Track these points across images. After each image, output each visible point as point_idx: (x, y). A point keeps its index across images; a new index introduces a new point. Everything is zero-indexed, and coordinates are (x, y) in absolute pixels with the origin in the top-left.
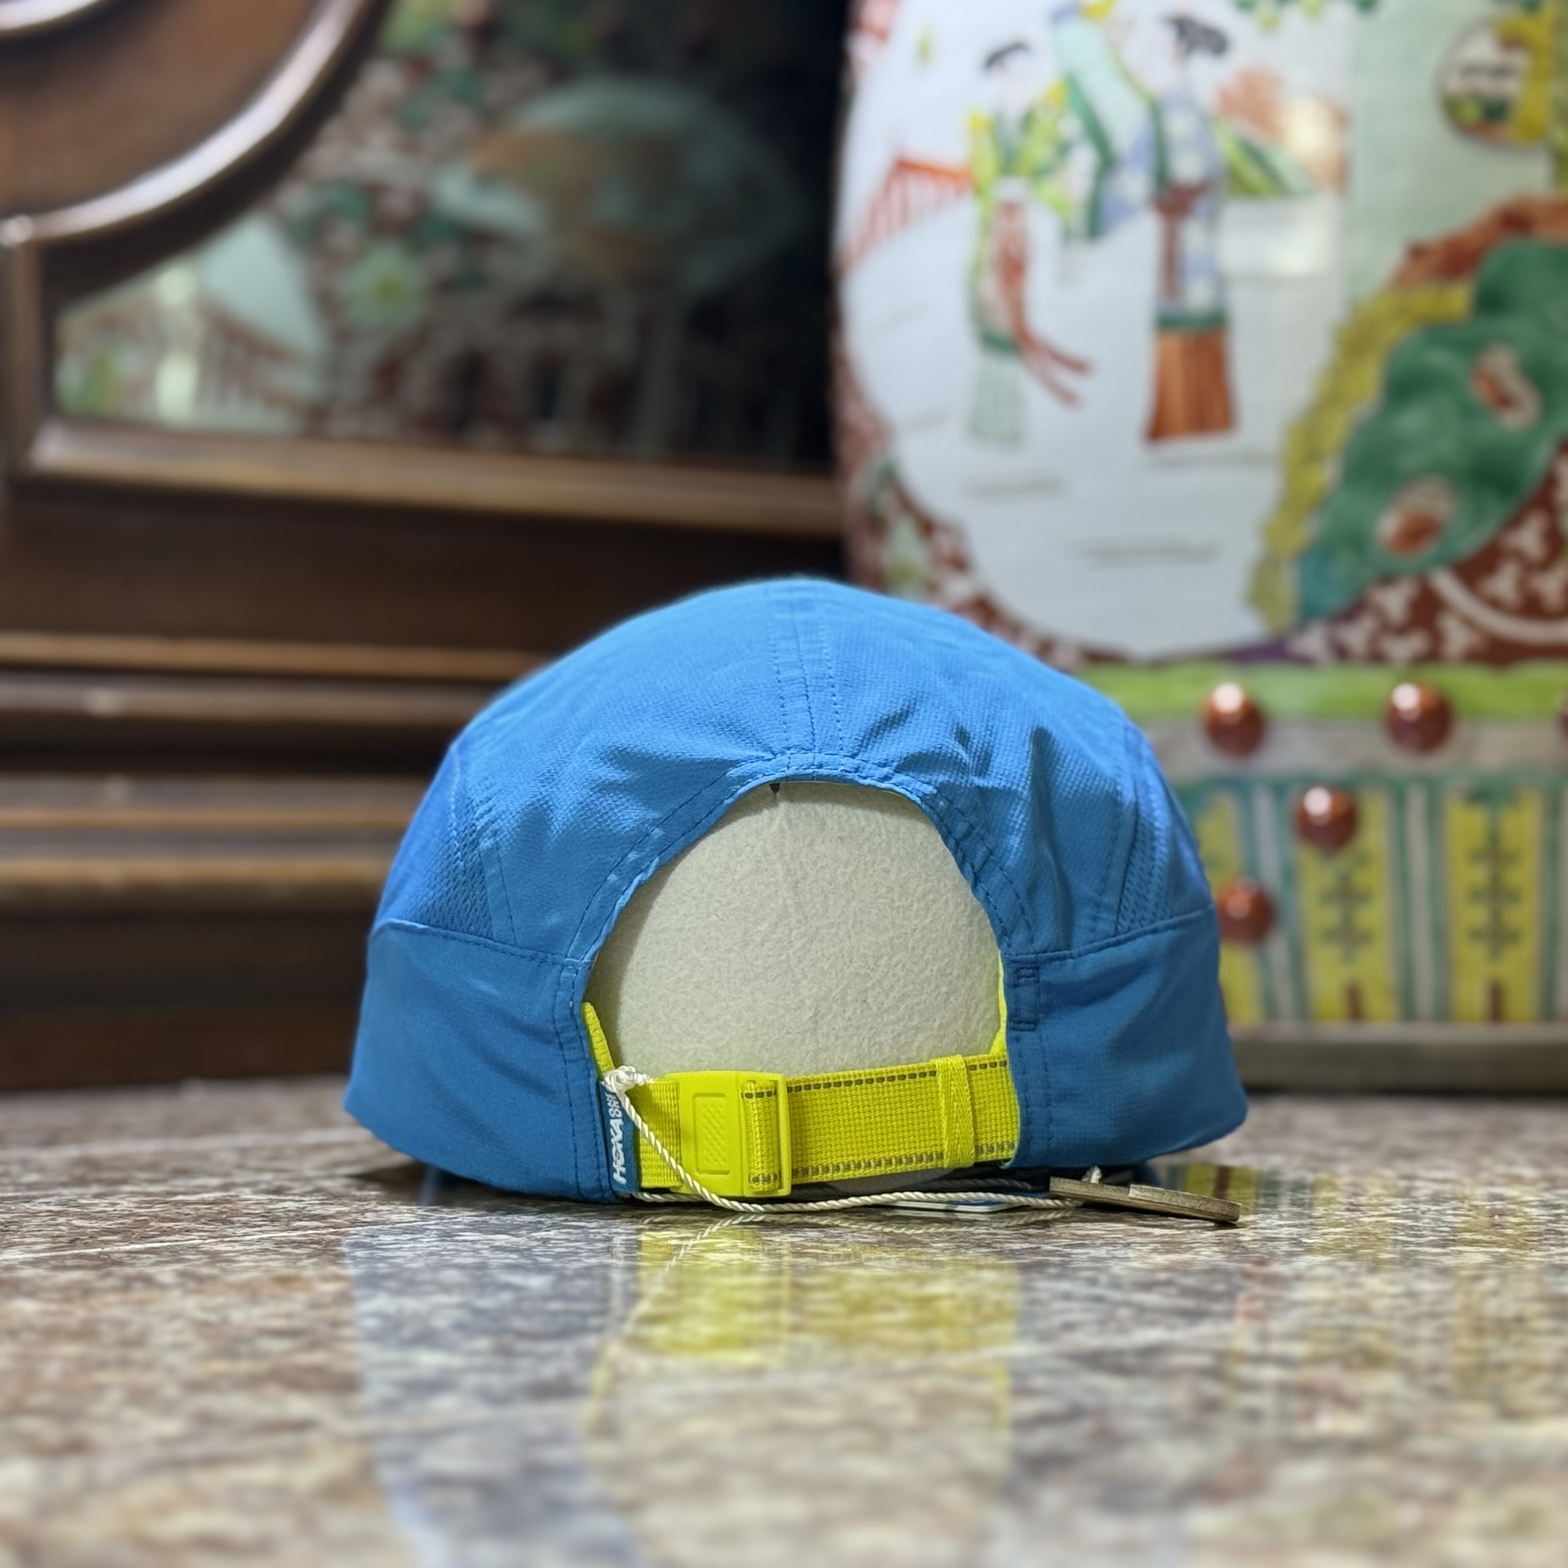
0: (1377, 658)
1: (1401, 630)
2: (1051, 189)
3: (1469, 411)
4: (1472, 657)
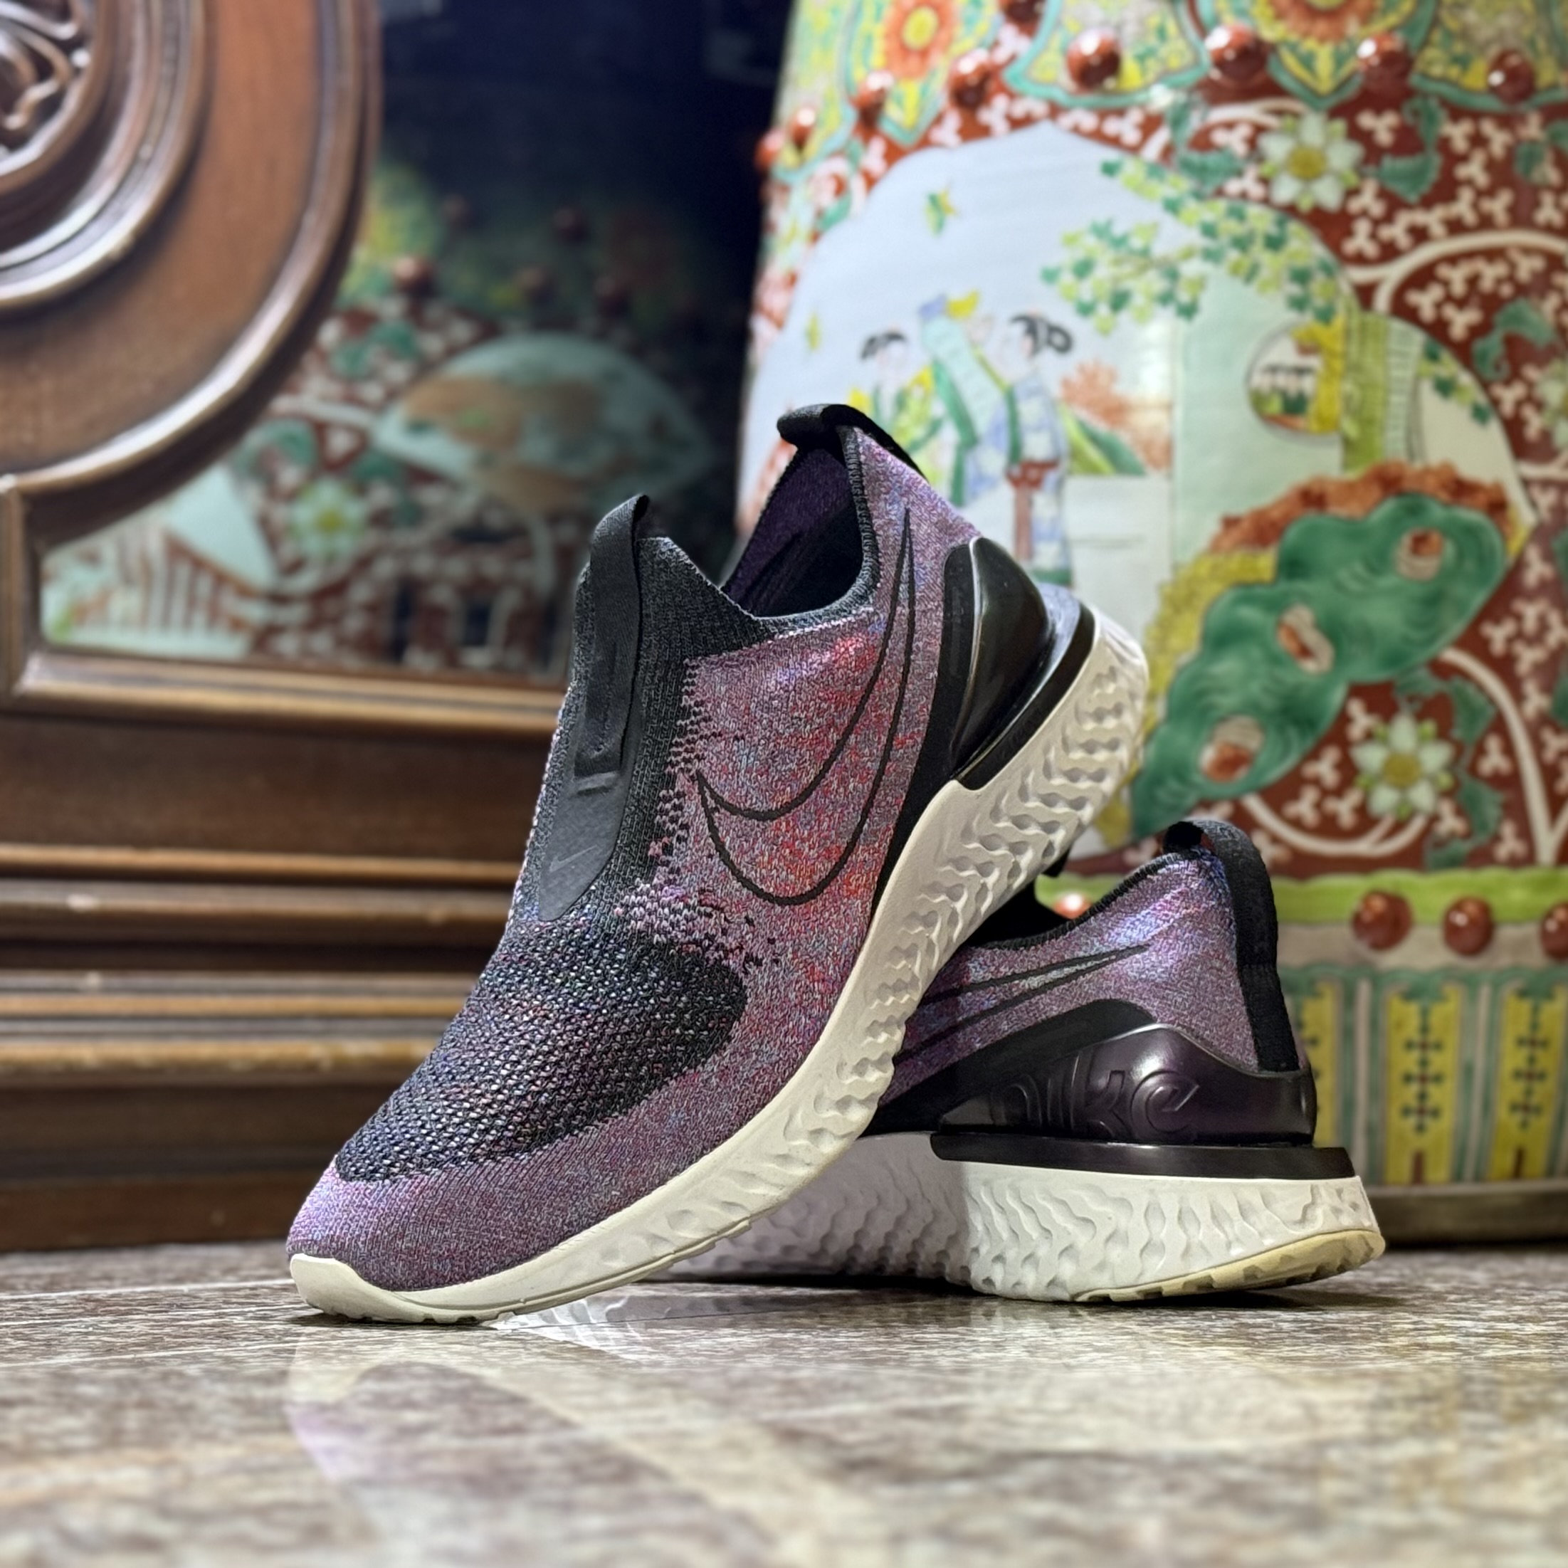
3: (1275, 660)
4: (1278, 869)
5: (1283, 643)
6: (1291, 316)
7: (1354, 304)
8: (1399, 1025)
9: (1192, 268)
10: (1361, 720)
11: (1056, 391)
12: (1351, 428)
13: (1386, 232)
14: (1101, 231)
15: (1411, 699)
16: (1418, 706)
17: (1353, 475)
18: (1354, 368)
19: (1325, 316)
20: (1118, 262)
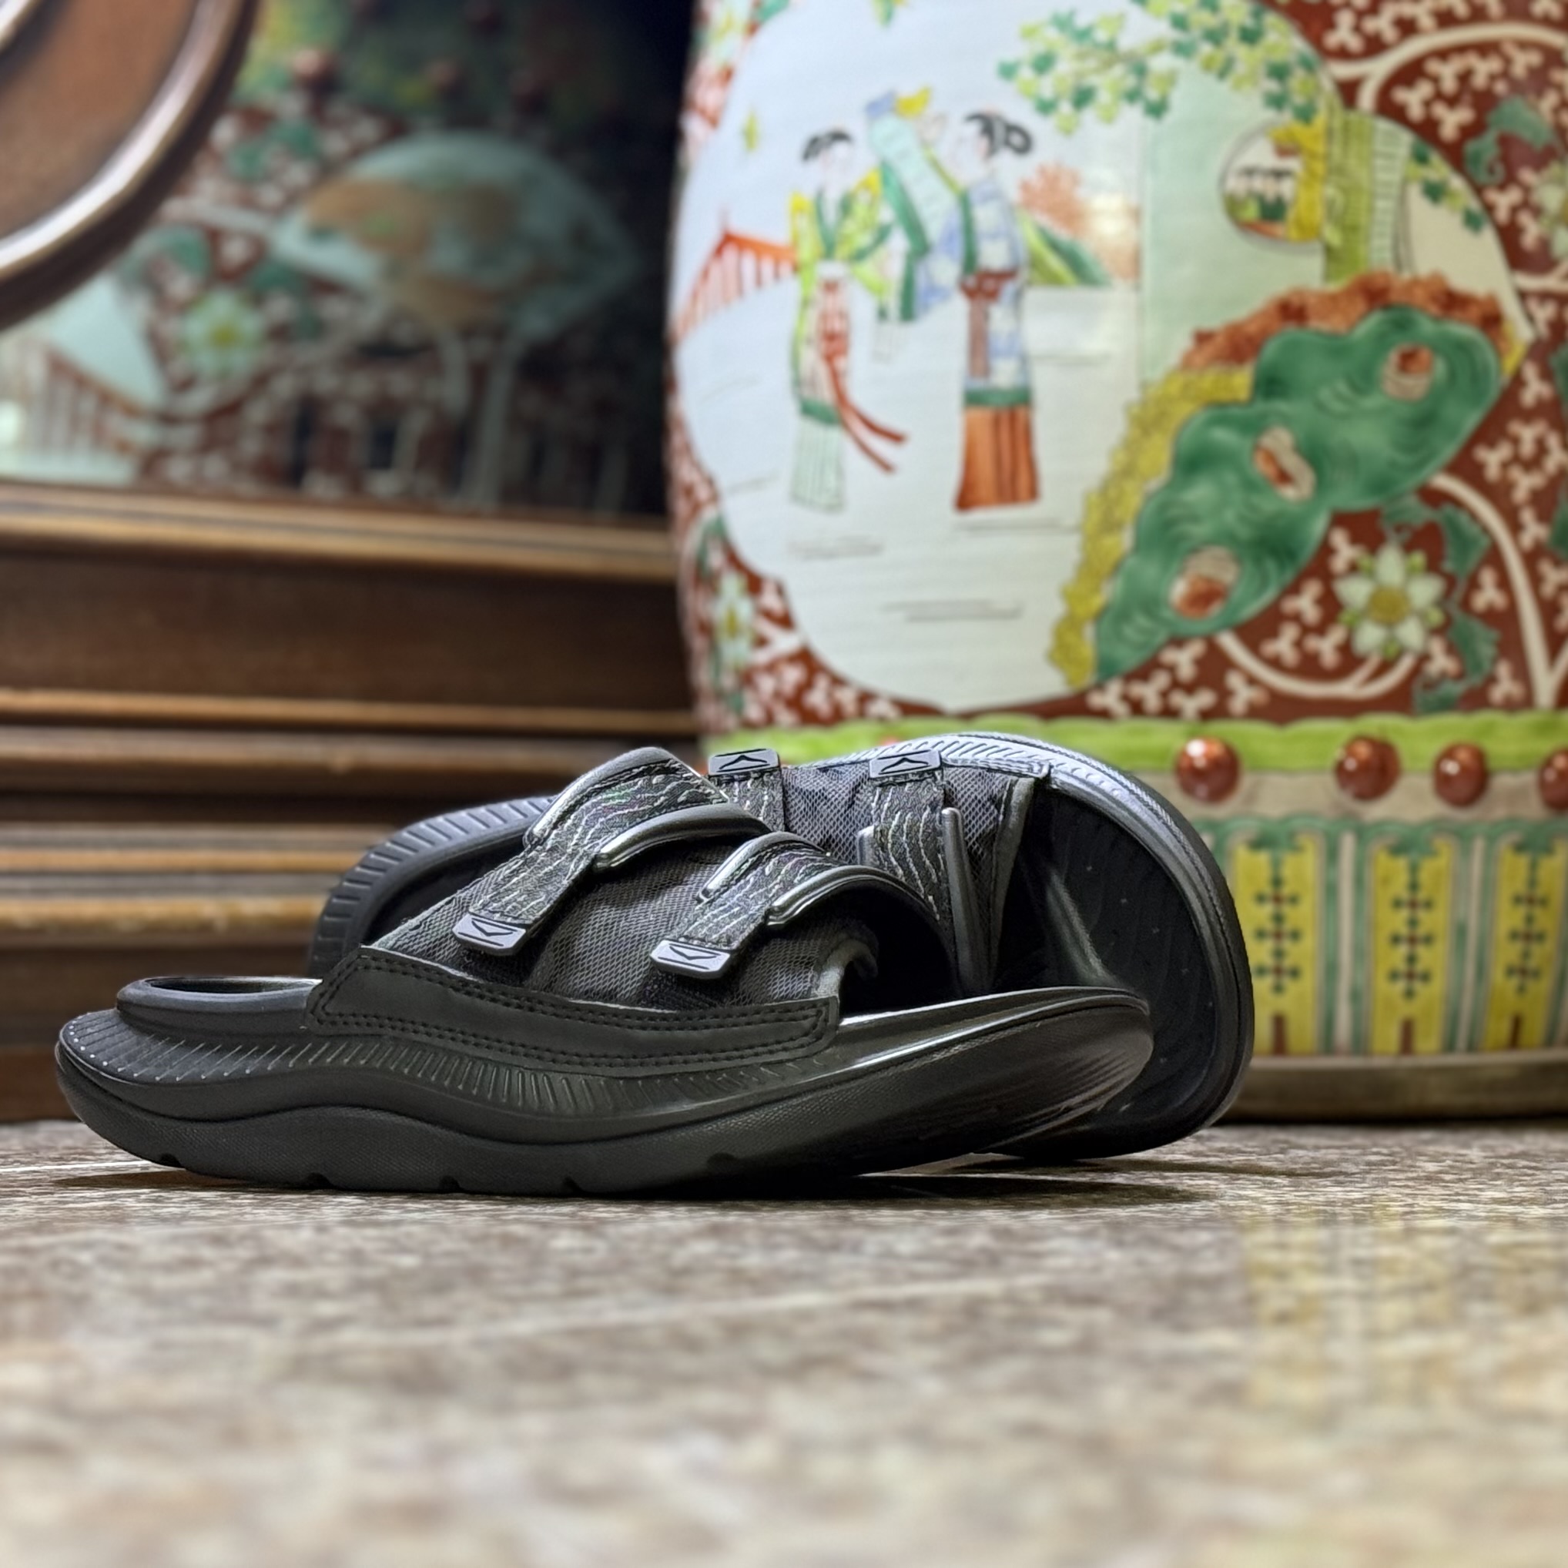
0: (1169, 713)
1: (1190, 689)
2: (867, 269)
3: (1250, 485)
4: (1254, 713)
5: (1261, 468)
6: (1270, 114)
7: (1337, 102)
8: (1386, 881)
9: (1161, 63)
10: (1345, 551)
11: (1014, 194)
12: (1333, 236)
13: (1371, 25)
14: (1063, 23)
15: (1399, 529)
16: (1406, 535)
17: (1335, 287)
18: (1337, 171)
19: (1305, 115)
20: (1081, 56)
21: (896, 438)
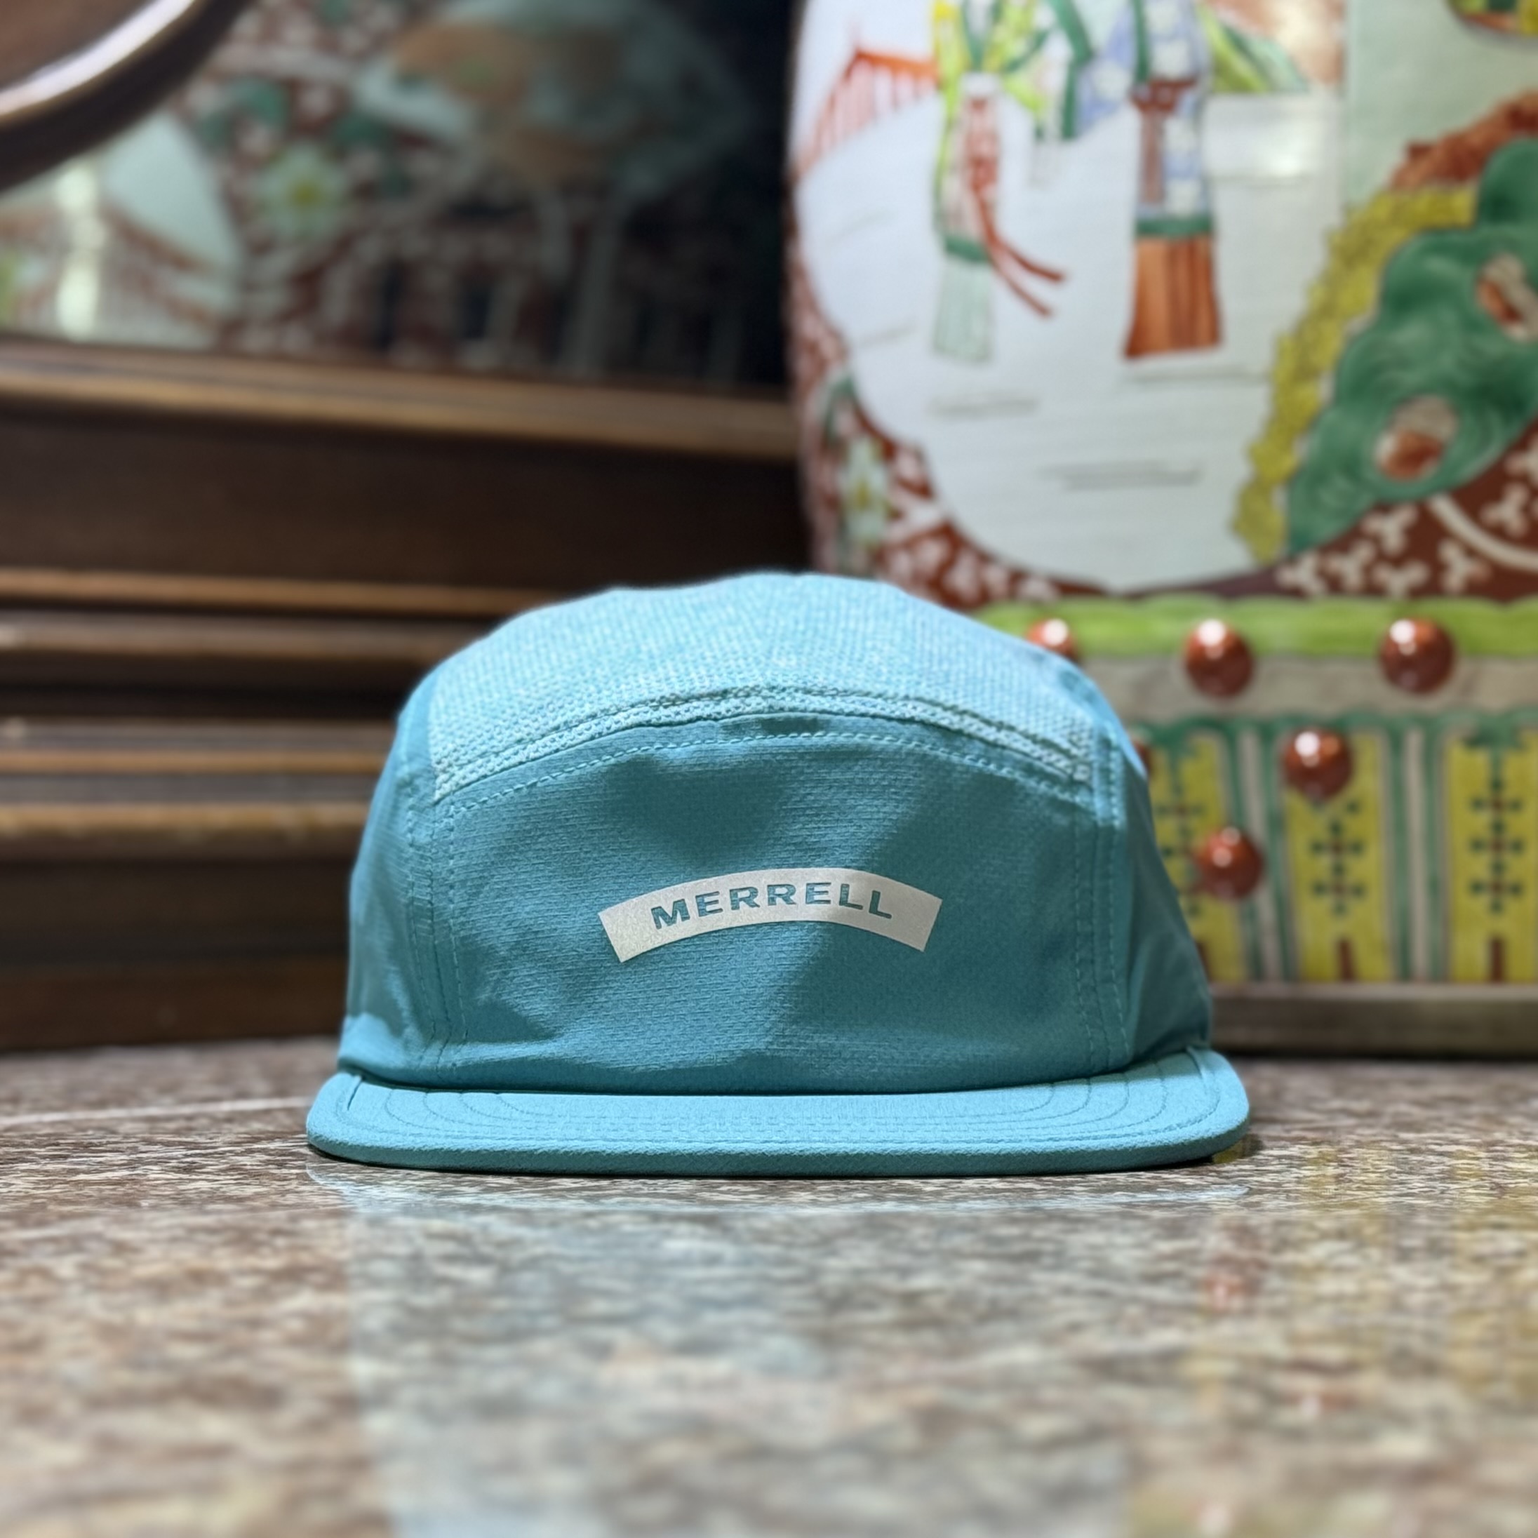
0: (1373, 590)
1: (1398, 562)
3: (1472, 325)
4: (1474, 589)
5: (1485, 304)
21: (1053, 276)
